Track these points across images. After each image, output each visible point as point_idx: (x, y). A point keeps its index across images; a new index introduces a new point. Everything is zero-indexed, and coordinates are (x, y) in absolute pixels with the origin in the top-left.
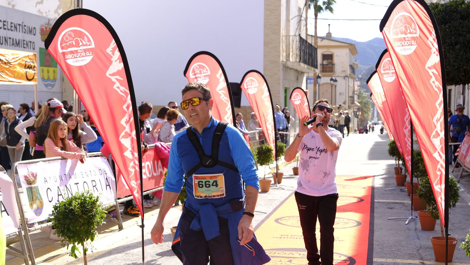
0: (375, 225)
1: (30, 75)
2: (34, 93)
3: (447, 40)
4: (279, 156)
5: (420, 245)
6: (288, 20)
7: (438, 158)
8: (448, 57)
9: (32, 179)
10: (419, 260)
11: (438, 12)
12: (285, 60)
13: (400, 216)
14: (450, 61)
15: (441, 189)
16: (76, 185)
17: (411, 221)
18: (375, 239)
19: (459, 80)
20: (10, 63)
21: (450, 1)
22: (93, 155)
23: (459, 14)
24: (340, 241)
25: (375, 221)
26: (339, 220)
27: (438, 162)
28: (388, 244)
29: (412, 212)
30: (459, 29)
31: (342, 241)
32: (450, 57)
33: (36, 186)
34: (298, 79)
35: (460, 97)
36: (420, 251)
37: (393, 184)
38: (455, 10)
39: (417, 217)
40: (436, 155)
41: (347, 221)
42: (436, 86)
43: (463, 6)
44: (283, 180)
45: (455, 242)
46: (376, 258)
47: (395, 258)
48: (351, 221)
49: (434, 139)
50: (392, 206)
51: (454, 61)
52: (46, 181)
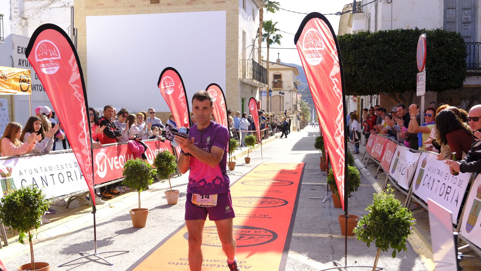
0: (299, 203)
1: (24, 87)
2: (29, 102)
3: (357, 62)
4: (232, 149)
5: (331, 220)
6: (244, 49)
7: (339, 153)
8: (358, 74)
9: (6, 172)
10: (329, 234)
11: (350, 40)
12: (242, 78)
13: (319, 196)
14: (359, 78)
15: (342, 179)
16: (51, 176)
17: (327, 200)
18: (297, 216)
19: (366, 92)
20: (6, 78)
21: (359, 32)
22: (69, 151)
23: (365, 42)
24: (268, 218)
25: (300, 200)
26: (272, 200)
27: (340, 156)
28: (306, 220)
29: (328, 193)
30: (366, 53)
31: (271, 218)
32: (359, 74)
33: (11, 178)
34: (252, 92)
35: (369, 105)
36: (331, 226)
37: (318, 170)
38: (363, 39)
39: (332, 197)
40: (338, 151)
41: (277, 200)
42: (337, 93)
43: (368, 36)
44: (236, 167)
45: (356, 220)
46: (295, 233)
47: (310, 233)
48: (280, 200)
49: (336, 137)
50: (314, 187)
51: (362, 78)
52: (21, 173)
